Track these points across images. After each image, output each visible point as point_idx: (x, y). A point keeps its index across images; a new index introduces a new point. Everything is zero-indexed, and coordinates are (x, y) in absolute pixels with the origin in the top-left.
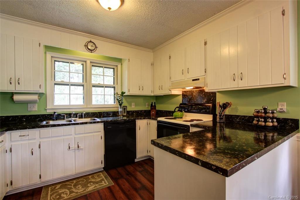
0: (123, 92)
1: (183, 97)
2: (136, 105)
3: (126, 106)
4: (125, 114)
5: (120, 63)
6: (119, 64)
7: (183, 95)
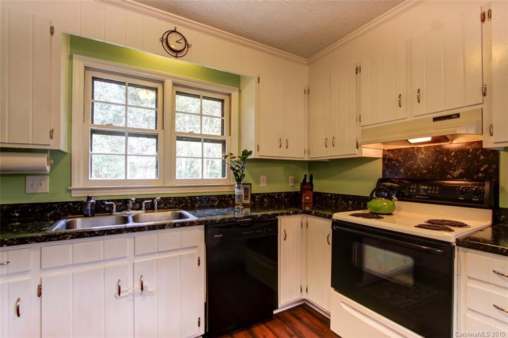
0: (246, 150)
1: (384, 164)
2: (269, 181)
3: (250, 184)
4: (248, 202)
5: (238, 89)
6: (235, 91)
7: (384, 159)
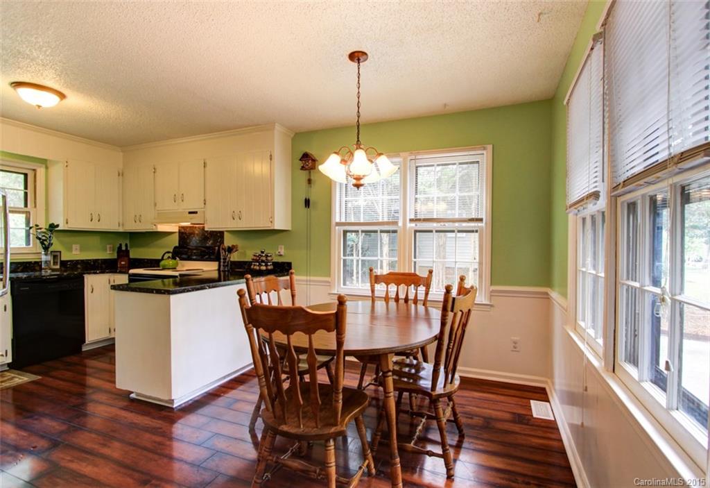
0: (53, 224)
1: (180, 237)
2: (82, 249)
4: (58, 267)
5: (44, 166)
6: (40, 167)
7: (180, 232)
